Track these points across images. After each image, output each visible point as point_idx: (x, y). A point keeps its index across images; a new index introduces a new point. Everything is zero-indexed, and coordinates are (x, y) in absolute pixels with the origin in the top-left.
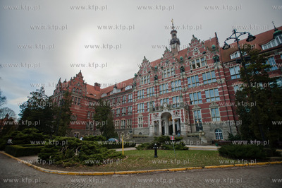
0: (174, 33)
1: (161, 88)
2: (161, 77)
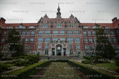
0: (59, 9)
1: (54, 32)
2: (55, 27)
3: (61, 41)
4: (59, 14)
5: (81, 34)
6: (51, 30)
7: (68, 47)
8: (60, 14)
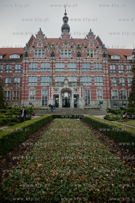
1: (57, 66)
2: (58, 55)
3: (70, 83)
4: (66, 28)
5: (106, 70)
6: (51, 61)
7: (82, 93)
8: (68, 29)
